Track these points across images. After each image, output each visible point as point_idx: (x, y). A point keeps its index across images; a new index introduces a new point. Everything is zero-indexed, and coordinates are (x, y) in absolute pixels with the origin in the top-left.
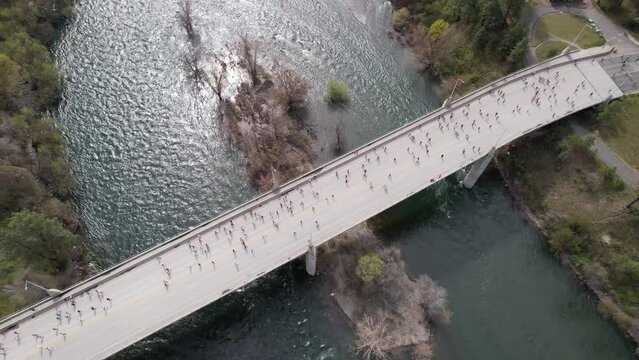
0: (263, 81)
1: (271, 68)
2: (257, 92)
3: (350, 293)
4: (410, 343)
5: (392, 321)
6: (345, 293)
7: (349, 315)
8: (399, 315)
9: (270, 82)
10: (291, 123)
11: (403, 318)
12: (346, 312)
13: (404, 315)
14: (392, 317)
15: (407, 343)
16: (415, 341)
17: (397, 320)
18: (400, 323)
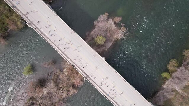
0: (31, 101)
1: (23, 101)
2: (37, 101)
3: (105, 45)
4: (114, 24)
5: (110, 31)
6: (105, 46)
7: (112, 43)
8: (107, 29)
9: (31, 98)
10: (48, 84)
11: (108, 27)
12: (111, 45)
13: (107, 27)
14: (108, 31)
15: (114, 25)
16: (113, 23)
17: (109, 29)
18: (110, 28)
